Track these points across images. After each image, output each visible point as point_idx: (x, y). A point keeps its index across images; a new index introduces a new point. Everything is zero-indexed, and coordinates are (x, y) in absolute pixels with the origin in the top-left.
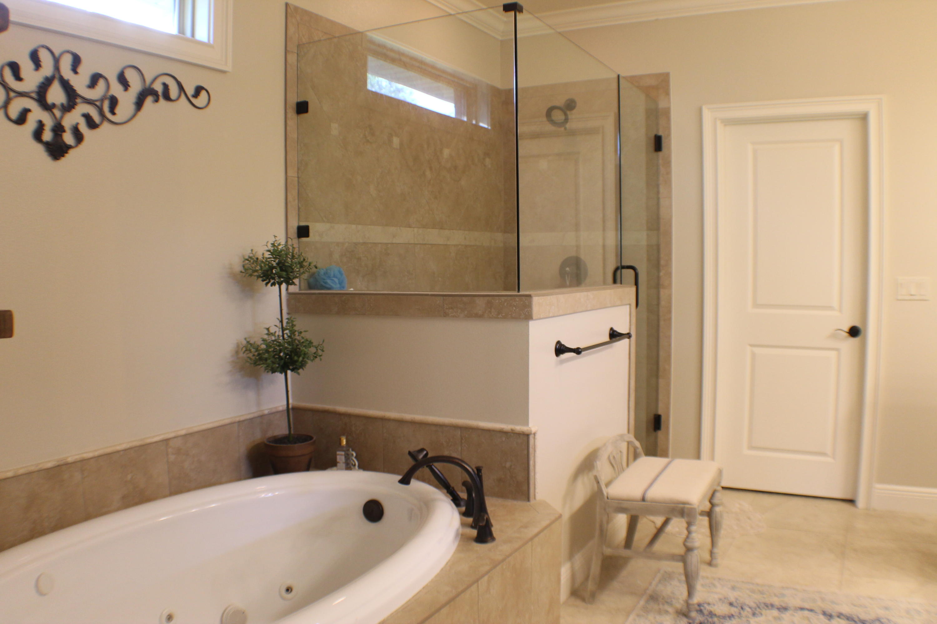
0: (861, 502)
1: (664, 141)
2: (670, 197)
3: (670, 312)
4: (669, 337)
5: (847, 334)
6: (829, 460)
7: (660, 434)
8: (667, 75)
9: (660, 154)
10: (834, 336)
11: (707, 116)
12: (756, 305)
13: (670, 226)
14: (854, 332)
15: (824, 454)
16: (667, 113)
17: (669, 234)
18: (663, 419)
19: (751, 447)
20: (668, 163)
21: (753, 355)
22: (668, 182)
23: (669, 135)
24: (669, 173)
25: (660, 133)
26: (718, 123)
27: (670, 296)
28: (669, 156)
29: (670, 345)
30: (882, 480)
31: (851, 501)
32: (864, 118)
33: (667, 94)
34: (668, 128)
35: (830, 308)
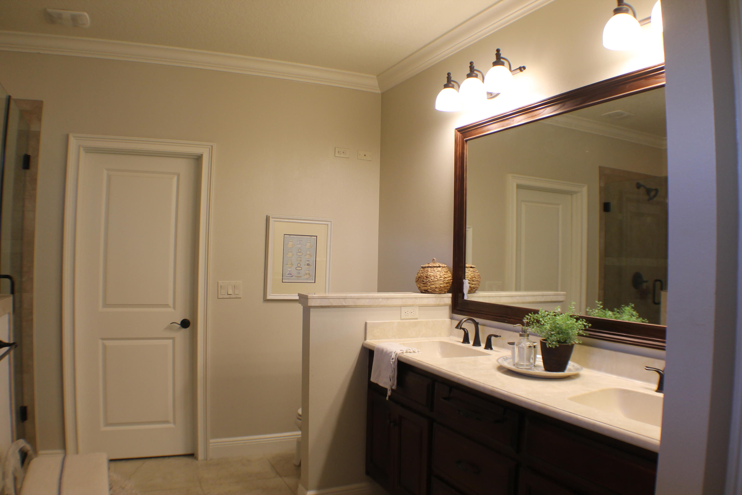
0: (201, 455)
1: (32, 160)
2: (34, 211)
3: (31, 313)
4: (31, 336)
5: (179, 326)
6: (171, 426)
7: (27, 423)
8: (42, 102)
9: (28, 171)
10: (170, 328)
11: (73, 143)
12: (106, 305)
13: (33, 237)
14: (185, 324)
15: (167, 422)
16: (37, 135)
17: (31, 243)
18: (29, 409)
19: (107, 424)
20: (34, 180)
21: (105, 347)
22: (33, 198)
23: (37, 155)
24: (35, 189)
25: (30, 153)
26: (82, 149)
27: (32, 299)
28: (36, 174)
29: (32, 343)
30: (216, 436)
31: (192, 455)
32: (198, 159)
33: (40, 119)
34: (37, 150)
35: (167, 306)
